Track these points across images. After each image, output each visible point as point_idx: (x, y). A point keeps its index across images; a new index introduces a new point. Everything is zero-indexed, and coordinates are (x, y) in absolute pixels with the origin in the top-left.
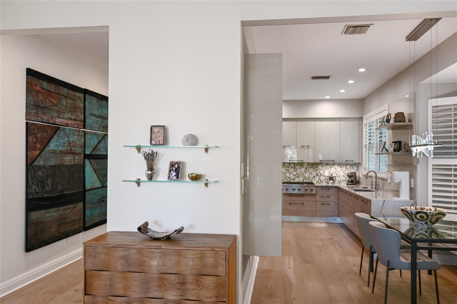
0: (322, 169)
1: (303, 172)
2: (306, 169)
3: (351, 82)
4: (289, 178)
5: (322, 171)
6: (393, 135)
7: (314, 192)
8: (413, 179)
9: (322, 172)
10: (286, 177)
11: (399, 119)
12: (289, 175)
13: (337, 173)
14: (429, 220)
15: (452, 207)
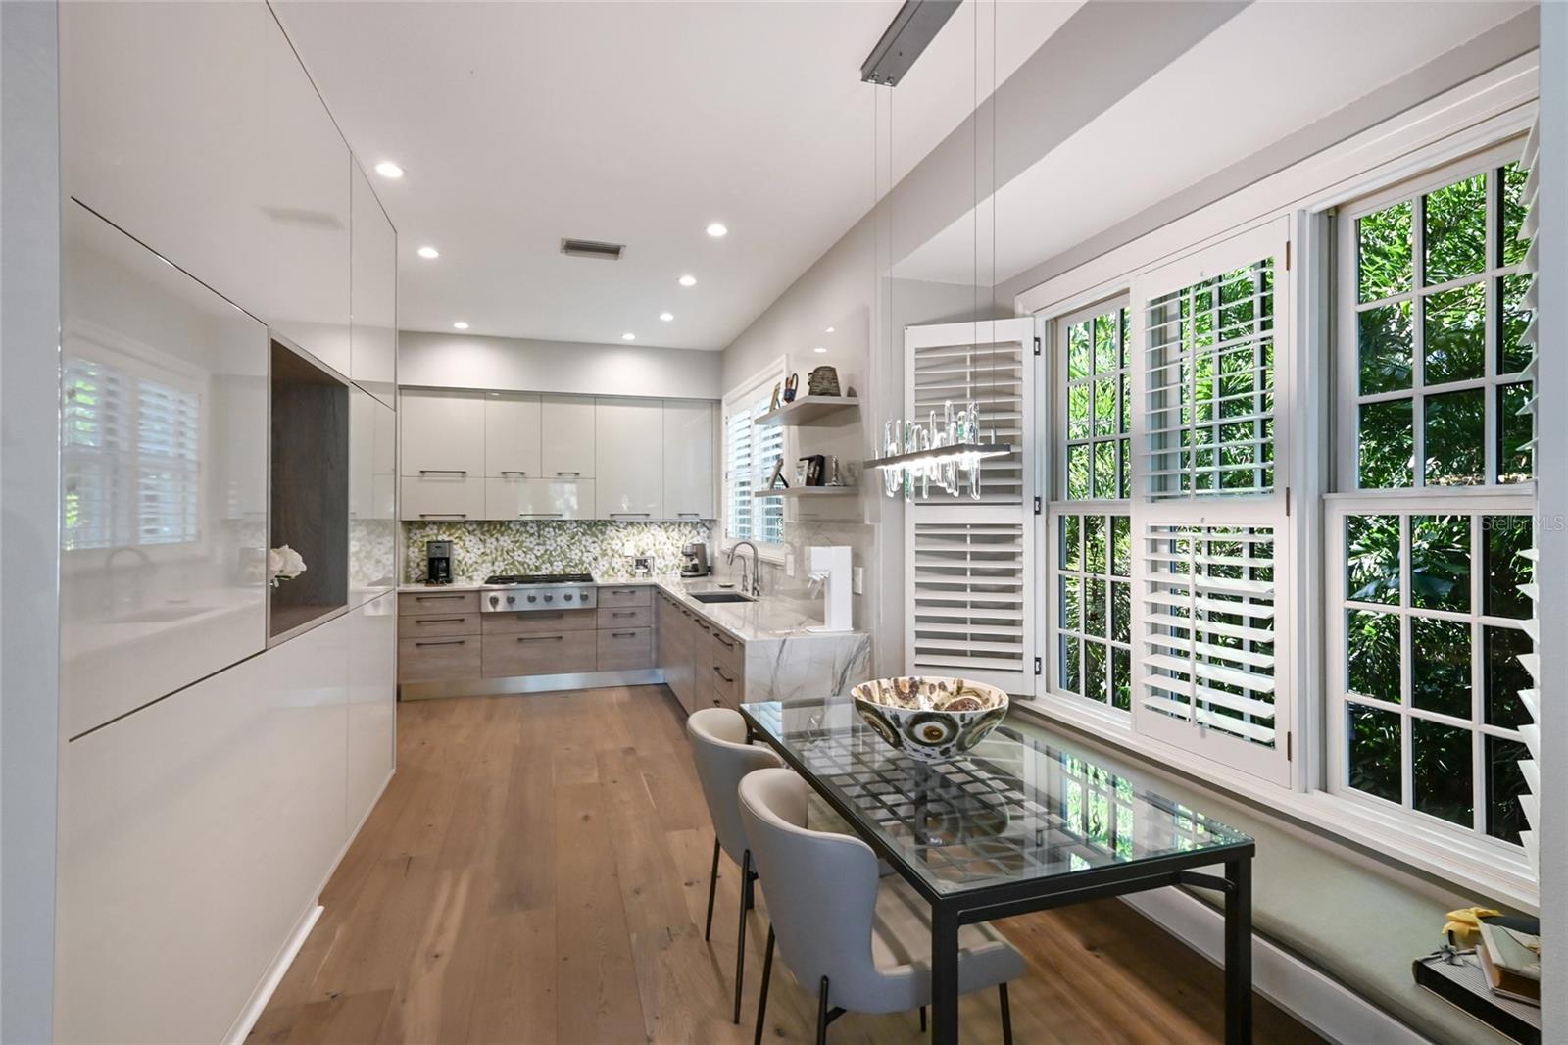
0: (618, 538)
1: (565, 548)
2: (573, 539)
3: (688, 281)
4: (522, 563)
5: (619, 542)
6: (800, 440)
7: (591, 604)
8: (861, 569)
9: (616, 545)
10: (513, 563)
11: (822, 387)
12: (523, 555)
13: (657, 547)
14: (955, 742)
15: (966, 651)
